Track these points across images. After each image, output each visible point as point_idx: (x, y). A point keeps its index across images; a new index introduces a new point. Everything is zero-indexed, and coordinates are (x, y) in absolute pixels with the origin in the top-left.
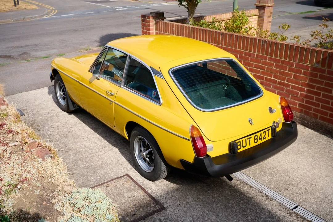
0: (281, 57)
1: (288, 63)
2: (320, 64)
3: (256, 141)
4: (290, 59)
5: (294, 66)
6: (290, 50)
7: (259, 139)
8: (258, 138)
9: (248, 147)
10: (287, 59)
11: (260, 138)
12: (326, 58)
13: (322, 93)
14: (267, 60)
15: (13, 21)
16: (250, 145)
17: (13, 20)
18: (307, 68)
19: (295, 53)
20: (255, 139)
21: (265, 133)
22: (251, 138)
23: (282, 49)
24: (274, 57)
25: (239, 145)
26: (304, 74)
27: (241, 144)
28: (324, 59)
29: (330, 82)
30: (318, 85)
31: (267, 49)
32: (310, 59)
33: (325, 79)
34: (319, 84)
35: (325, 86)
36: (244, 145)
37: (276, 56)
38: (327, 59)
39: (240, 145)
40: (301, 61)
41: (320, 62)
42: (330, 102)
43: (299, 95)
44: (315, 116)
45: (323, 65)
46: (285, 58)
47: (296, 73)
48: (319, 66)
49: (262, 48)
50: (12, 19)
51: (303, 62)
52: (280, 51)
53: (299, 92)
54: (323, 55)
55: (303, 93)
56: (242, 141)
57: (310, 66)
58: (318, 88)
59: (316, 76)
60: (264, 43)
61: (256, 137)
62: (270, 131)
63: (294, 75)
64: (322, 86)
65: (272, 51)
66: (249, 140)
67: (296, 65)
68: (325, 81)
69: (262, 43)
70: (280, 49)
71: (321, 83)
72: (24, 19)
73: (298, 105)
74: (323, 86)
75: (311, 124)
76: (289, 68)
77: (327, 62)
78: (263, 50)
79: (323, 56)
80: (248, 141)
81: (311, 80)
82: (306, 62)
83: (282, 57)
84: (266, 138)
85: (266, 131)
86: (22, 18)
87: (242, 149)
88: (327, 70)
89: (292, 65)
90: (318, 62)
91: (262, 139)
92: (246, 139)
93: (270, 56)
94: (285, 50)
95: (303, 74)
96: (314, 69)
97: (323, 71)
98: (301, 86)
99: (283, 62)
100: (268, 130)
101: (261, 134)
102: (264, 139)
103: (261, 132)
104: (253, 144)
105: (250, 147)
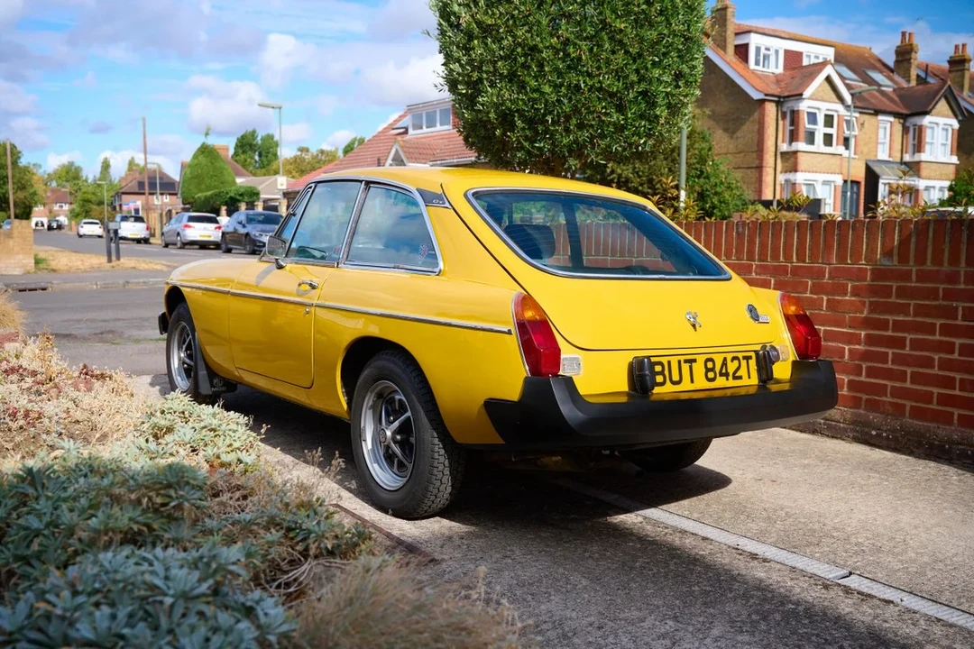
0: (788, 257)
1: (811, 273)
2: (896, 258)
3: (711, 375)
4: (814, 258)
5: (825, 276)
6: (811, 235)
7: (721, 375)
8: (718, 369)
9: (686, 385)
10: (804, 262)
11: (724, 371)
12: (910, 236)
13: (909, 337)
14: (754, 274)
15: (95, 286)
16: (692, 381)
17: (97, 285)
18: (860, 275)
19: (825, 241)
20: (708, 370)
21: (736, 362)
22: (695, 361)
23: (789, 236)
24: (770, 262)
25: (658, 373)
26: (855, 292)
27: (666, 373)
28: (904, 242)
29: (927, 302)
30: (896, 318)
31: (751, 242)
32: (867, 249)
33: (912, 298)
34: (899, 313)
35: (916, 315)
36: (676, 378)
37: (775, 257)
38: (913, 240)
39: (662, 373)
40: (842, 259)
41: (895, 251)
42: (933, 359)
43: (846, 357)
44: (899, 410)
45: (903, 258)
46: (801, 258)
47: (833, 295)
48: (893, 263)
49: (737, 245)
50: (94, 282)
51: (849, 262)
52: (785, 242)
53: (847, 348)
54: (900, 231)
55: (857, 347)
56: (669, 362)
57: (868, 267)
58: (898, 326)
59: (886, 292)
60: (740, 229)
61: (710, 365)
62: (753, 363)
63: (828, 300)
64: (906, 319)
65: (763, 246)
66: (688, 365)
67: (830, 273)
68: (912, 302)
69: (737, 229)
70: (785, 237)
71: (903, 309)
72: (124, 286)
73: (846, 386)
74: (910, 319)
75: (888, 436)
76: (814, 285)
77: (912, 246)
78: (740, 251)
79: (899, 236)
80: (685, 367)
81: (874, 307)
82: (856, 259)
83: (792, 256)
84: (740, 378)
85: (741, 359)
86: (121, 282)
87: (669, 388)
88: (914, 269)
89: (821, 273)
90: (888, 253)
91: (730, 377)
92: (679, 362)
93: (760, 260)
94: (798, 238)
95: (853, 295)
96: (879, 274)
97: (906, 276)
98: (850, 327)
99: (795, 271)
100: (747, 358)
101: (725, 359)
102: (735, 378)
103: (725, 355)
104: (701, 383)
105: (691, 387)
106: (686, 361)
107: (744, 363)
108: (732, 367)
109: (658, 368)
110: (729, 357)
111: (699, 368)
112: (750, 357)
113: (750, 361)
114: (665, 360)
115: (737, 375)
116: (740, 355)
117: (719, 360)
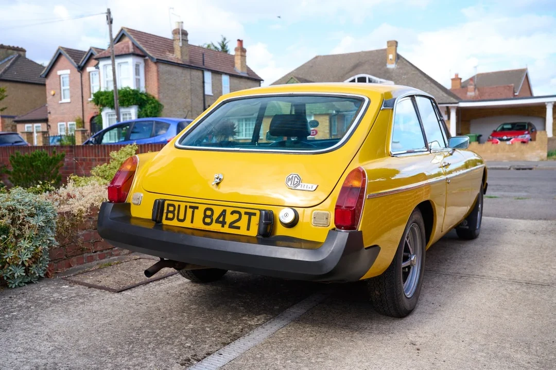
3: (208, 220)
7: (217, 221)
8: (215, 218)
9: (187, 224)
11: (221, 219)
16: (192, 222)
20: (206, 216)
21: (236, 216)
22: (197, 208)
25: (171, 212)
27: (176, 212)
36: (181, 217)
39: (173, 212)
56: (179, 206)
61: (209, 213)
62: (255, 220)
66: (192, 210)
80: (190, 211)
84: (238, 228)
87: (175, 223)
91: (227, 226)
92: (186, 206)
100: (250, 215)
101: (224, 211)
102: (231, 226)
103: (225, 208)
104: (198, 224)
105: (190, 225)
106: (191, 207)
107: (245, 218)
108: (230, 218)
109: (171, 209)
110: (229, 210)
111: (199, 214)
112: (255, 214)
113: (253, 217)
114: (176, 204)
115: (235, 225)
116: (243, 211)
117: (217, 211)
